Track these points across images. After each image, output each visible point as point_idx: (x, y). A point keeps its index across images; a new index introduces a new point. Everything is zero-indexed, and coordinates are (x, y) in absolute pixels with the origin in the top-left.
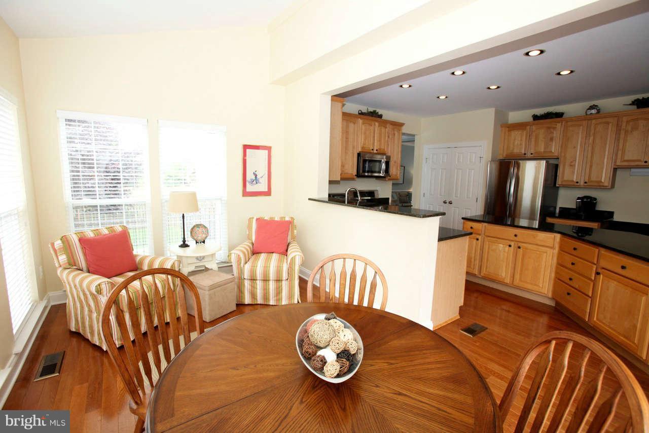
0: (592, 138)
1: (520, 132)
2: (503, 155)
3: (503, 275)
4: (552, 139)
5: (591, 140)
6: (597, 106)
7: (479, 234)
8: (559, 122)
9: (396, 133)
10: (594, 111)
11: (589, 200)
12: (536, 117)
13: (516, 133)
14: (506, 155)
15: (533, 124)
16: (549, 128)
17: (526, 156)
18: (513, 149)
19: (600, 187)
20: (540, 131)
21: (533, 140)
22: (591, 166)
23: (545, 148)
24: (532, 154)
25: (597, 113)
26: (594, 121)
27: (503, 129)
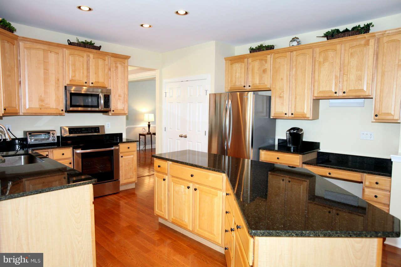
0: (294, 70)
1: (240, 65)
2: (228, 88)
3: (186, 220)
4: (264, 71)
5: (293, 72)
6: (298, 38)
7: (166, 174)
8: (269, 54)
9: (119, 66)
10: (295, 43)
11: (295, 131)
12: (252, 50)
13: (237, 65)
14: (230, 88)
15: (250, 57)
16: (261, 60)
17: (246, 88)
18: (235, 82)
19: (303, 118)
20: (255, 64)
21: (250, 72)
22: (296, 98)
23: (260, 81)
24: (249, 86)
25: (297, 45)
26: (295, 53)
27: (227, 61)
